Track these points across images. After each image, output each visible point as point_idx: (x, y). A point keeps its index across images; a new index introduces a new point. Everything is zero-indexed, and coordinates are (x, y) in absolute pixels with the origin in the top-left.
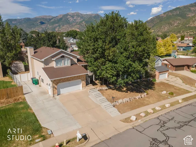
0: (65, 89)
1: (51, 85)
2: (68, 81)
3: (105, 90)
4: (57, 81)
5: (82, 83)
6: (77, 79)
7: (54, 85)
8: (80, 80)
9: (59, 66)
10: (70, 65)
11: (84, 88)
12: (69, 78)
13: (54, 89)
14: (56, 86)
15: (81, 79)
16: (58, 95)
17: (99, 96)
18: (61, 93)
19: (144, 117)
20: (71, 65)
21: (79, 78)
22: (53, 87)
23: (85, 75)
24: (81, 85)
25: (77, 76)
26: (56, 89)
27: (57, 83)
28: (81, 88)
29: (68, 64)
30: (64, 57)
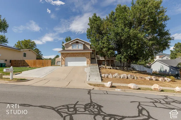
2: (74, 56)
3: (109, 68)
5: (86, 60)
7: (62, 57)
8: (85, 58)
10: (83, 49)
11: (88, 65)
16: (65, 66)
18: (68, 66)
23: (89, 53)
24: (86, 62)
26: (64, 60)
27: (65, 56)
28: (86, 65)
29: (81, 48)
30: (78, 43)
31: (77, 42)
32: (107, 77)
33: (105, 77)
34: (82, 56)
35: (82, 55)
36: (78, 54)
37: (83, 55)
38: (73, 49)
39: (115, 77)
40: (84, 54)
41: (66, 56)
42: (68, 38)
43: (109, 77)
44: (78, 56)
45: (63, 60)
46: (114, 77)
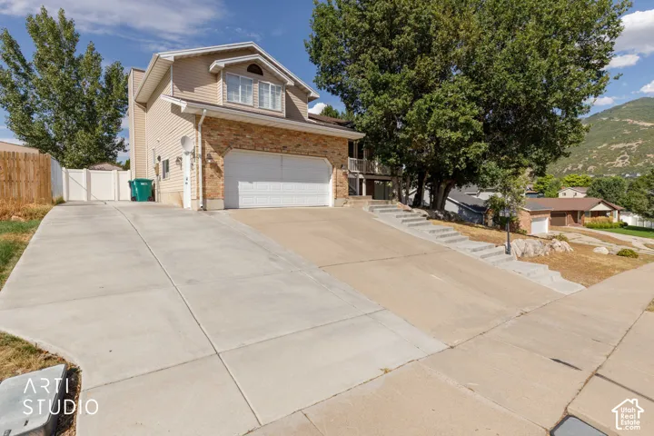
2: (276, 149)
4: (224, 132)
5: (333, 178)
9: (238, 102)
10: (284, 115)
14: (218, 159)
15: (330, 158)
16: (226, 208)
21: (325, 154)
22: (206, 159)
26: (218, 170)
27: (225, 142)
28: (330, 200)
30: (261, 73)
31: (255, 69)
34: (314, 154)
35: (315, 149)
36: (297, 141)
37: (320, 147)
38: (234, 107)
40: (325, 145)
41: (229, 145)
44: (297, 151)
45: (214, 166)
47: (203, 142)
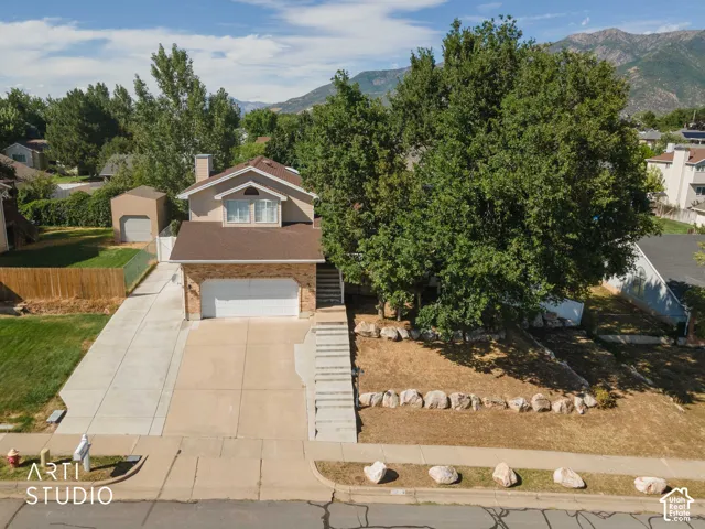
0: (231, 301)
1: (180, 279)
2: (242, 277)
3: (390, 338)
4: (201, 270)
5: (299, 294)
6: (278, 276)
7: (190, 281)
8: (291, 281)
9: (237, 222)
10: (280, 225)
11: (305, 314)
12: (245, 265)
13: (189, 294)
14: (196, 287)
15: (296, 279)
16: (203, 318)
17: (335, 353)
18: (217, 315)
19: (443, 485)
20: (285, 224)
21: (289, 276)
22: (187, 287)
23: (312, 264)
24: (297, 301)
25: (280, 267)
26: (196, 295)
27: (201, 276)
28: (296, 313)
29: (273, 219)
30: (257, 195)
31: (252, 191)
32: (380, 404)
33: (370, 405)
35: (279, 273)
36: (260, 268)
37: (284, 270)
38: (233, 226)
39: (406, 404)
40: (289, 268)
41: (204, 277)
42: (169, 53)
43: (384, 402)
45: (194, 292)
46: (402, 403)
47: (185, 278)
